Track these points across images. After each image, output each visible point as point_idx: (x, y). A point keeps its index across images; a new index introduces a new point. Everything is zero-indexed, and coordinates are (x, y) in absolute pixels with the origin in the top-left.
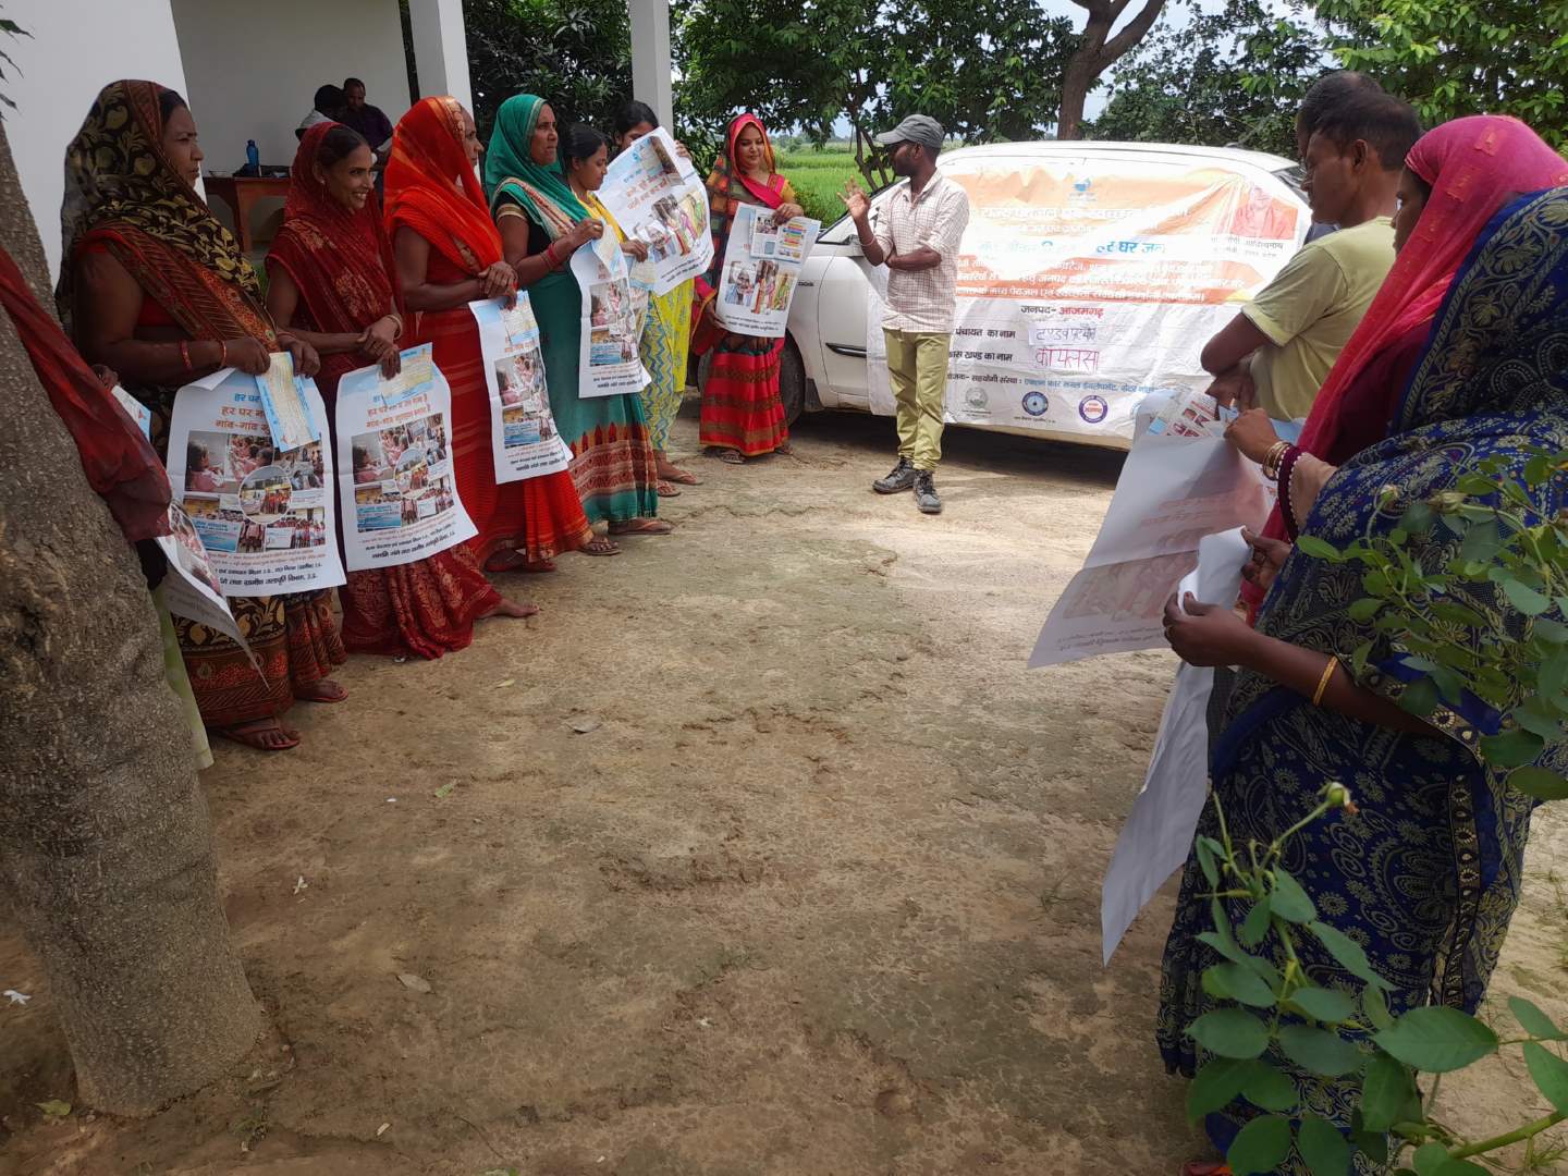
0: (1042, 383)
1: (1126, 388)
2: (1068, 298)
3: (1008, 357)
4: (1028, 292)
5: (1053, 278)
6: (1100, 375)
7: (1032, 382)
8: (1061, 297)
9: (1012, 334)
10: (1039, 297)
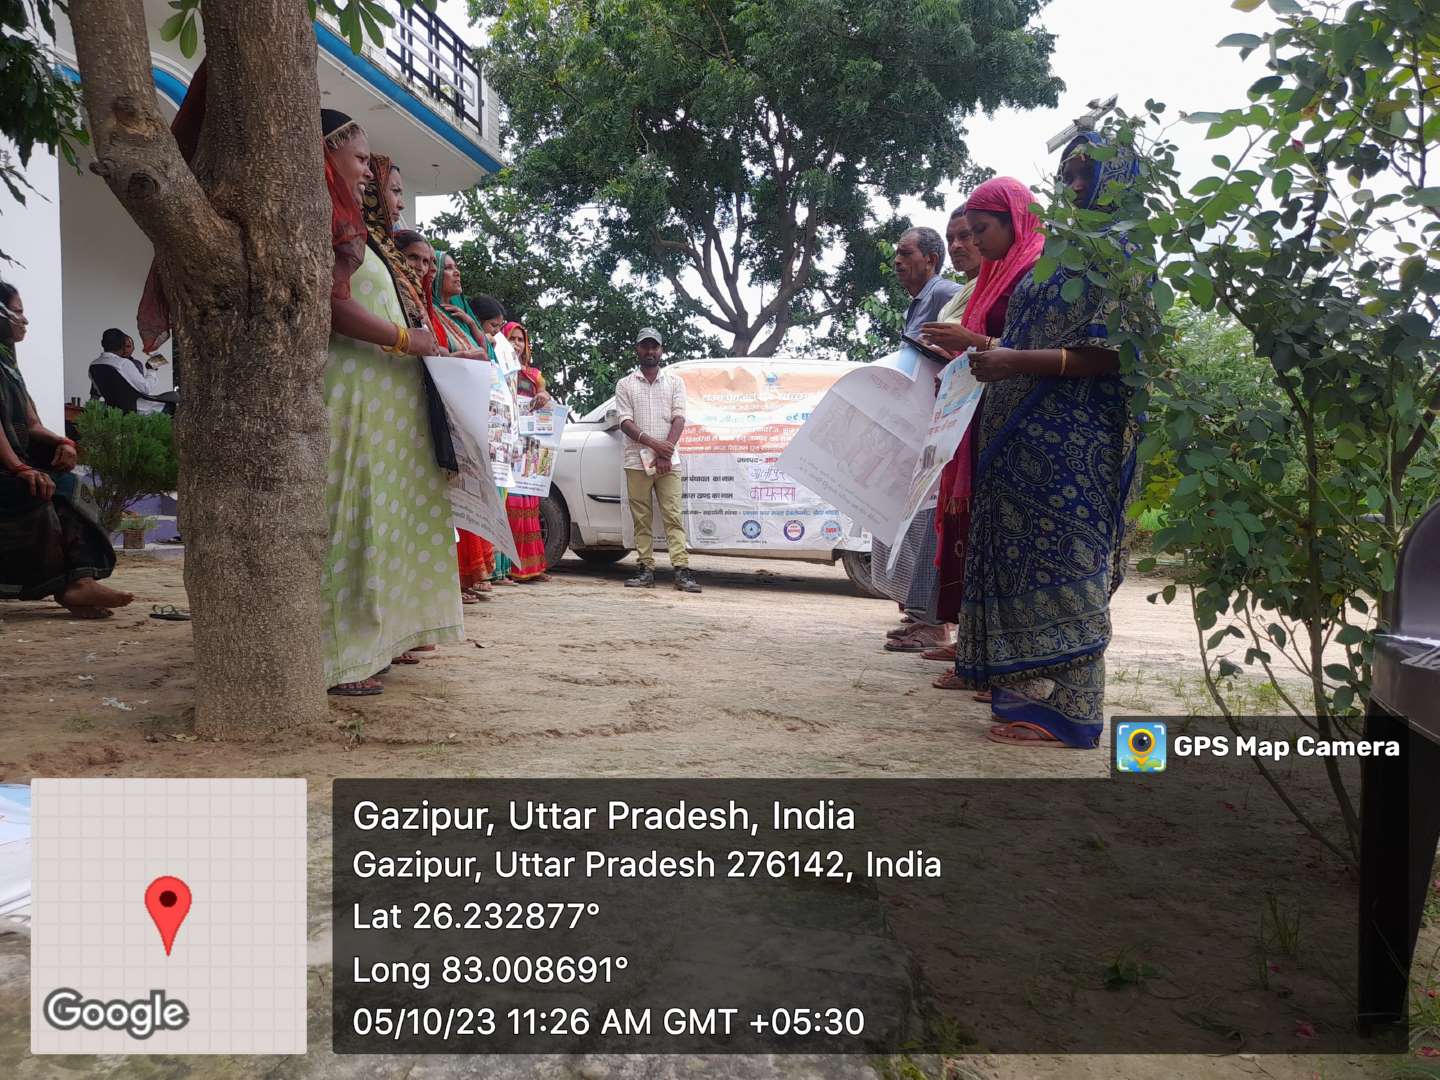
0: (756, 513)
1: (816, 512)
2: (770, 451)
3: (730, 495)
4: (741, 448)
5: (757, 438)
6: (796, 505)
7: (748, 513)
8: (765, 451)
9: (731, 479)
10: (749, 451)
